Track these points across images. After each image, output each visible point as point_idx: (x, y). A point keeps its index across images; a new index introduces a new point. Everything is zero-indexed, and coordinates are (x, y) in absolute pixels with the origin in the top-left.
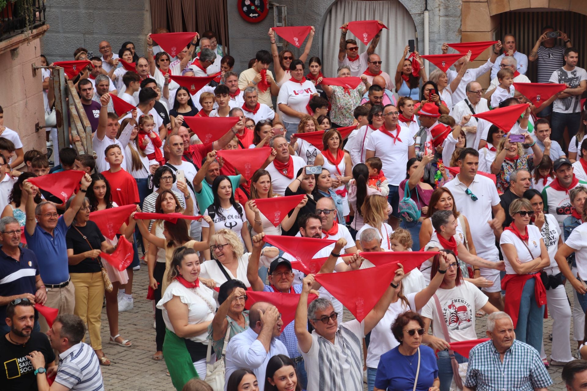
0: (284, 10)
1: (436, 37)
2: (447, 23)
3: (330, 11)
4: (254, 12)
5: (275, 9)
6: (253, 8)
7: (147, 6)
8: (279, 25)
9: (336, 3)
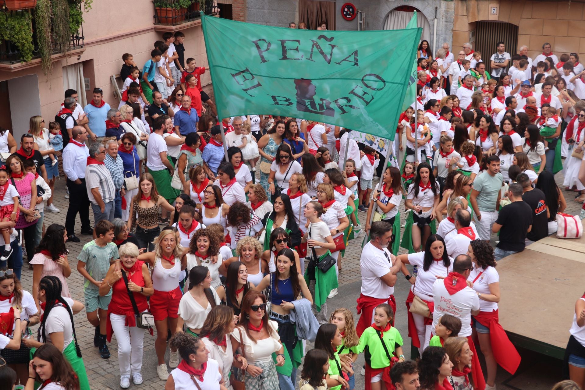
1: (440, 32)
2: (446, 26)
3: (387, 15)
4: (349, 15)
5: (359, 14)
6: (349, 12)
7: (297, 10)
8: (361, 22)
9: (391, 12)
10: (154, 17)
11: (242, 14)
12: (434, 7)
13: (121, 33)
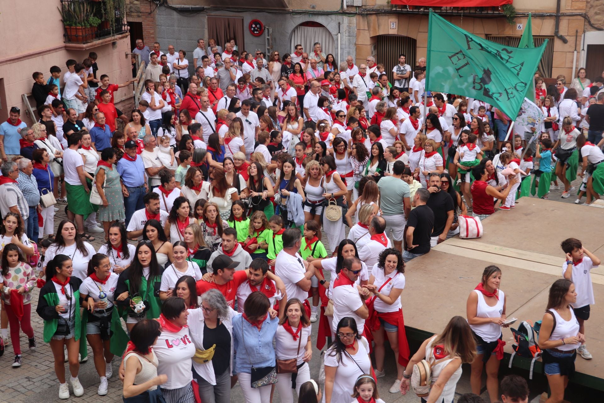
0: (271, 30)
1: (344, 46)
2: (349, 40)
3: (294, 31)
4: (257, 31)
5: (266, 30)
6: (256, 29)
7: (206, 26)
8: (268, 37)
9: (297, 27)
10: (64, 36)
11: (152, 31)
12: (338, 22)
13: (31, 52)
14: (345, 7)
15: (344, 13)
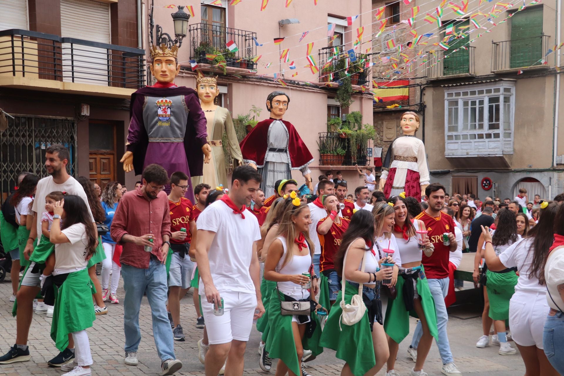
0: (497, 185)
2: (558, 190)
3: (516, 186)
4: (487, 186)
5: (493, 185)
7: (451, 184)
8: (494, 190)
9: (517, 183)
10: (320, 160)
12: (549, 177)
14: (555, 165)
15: (554, 170)
